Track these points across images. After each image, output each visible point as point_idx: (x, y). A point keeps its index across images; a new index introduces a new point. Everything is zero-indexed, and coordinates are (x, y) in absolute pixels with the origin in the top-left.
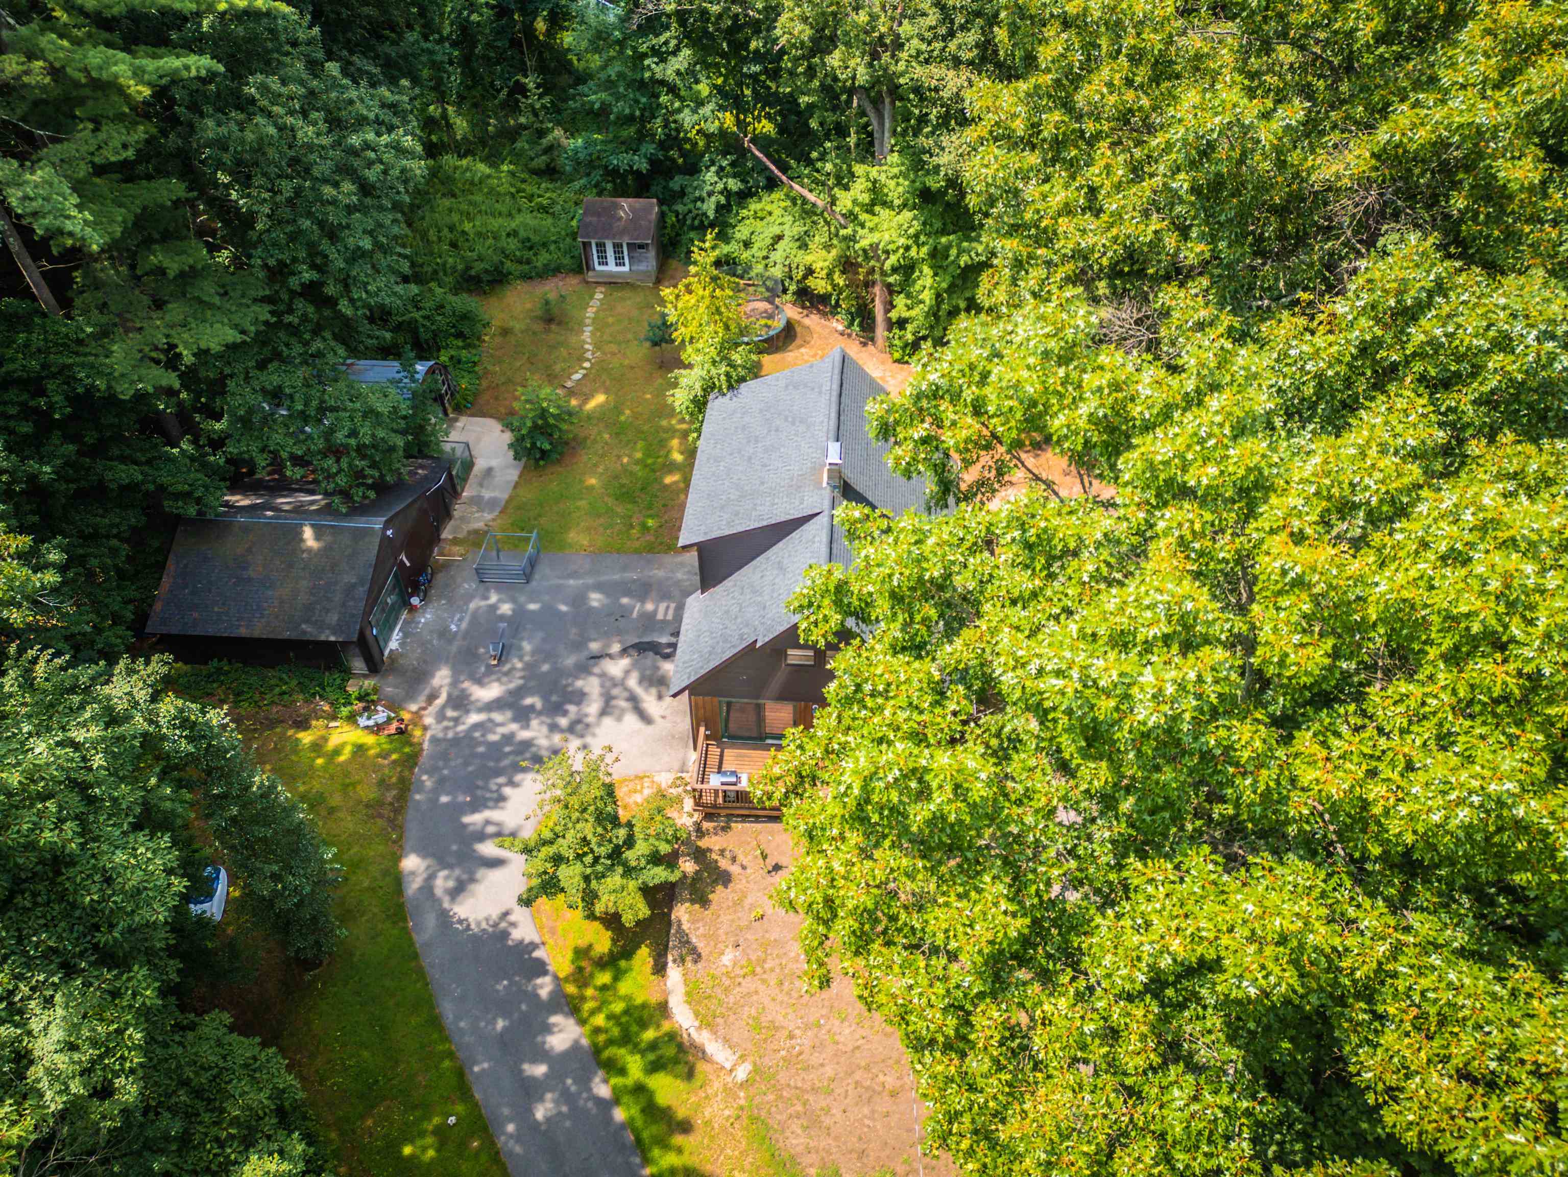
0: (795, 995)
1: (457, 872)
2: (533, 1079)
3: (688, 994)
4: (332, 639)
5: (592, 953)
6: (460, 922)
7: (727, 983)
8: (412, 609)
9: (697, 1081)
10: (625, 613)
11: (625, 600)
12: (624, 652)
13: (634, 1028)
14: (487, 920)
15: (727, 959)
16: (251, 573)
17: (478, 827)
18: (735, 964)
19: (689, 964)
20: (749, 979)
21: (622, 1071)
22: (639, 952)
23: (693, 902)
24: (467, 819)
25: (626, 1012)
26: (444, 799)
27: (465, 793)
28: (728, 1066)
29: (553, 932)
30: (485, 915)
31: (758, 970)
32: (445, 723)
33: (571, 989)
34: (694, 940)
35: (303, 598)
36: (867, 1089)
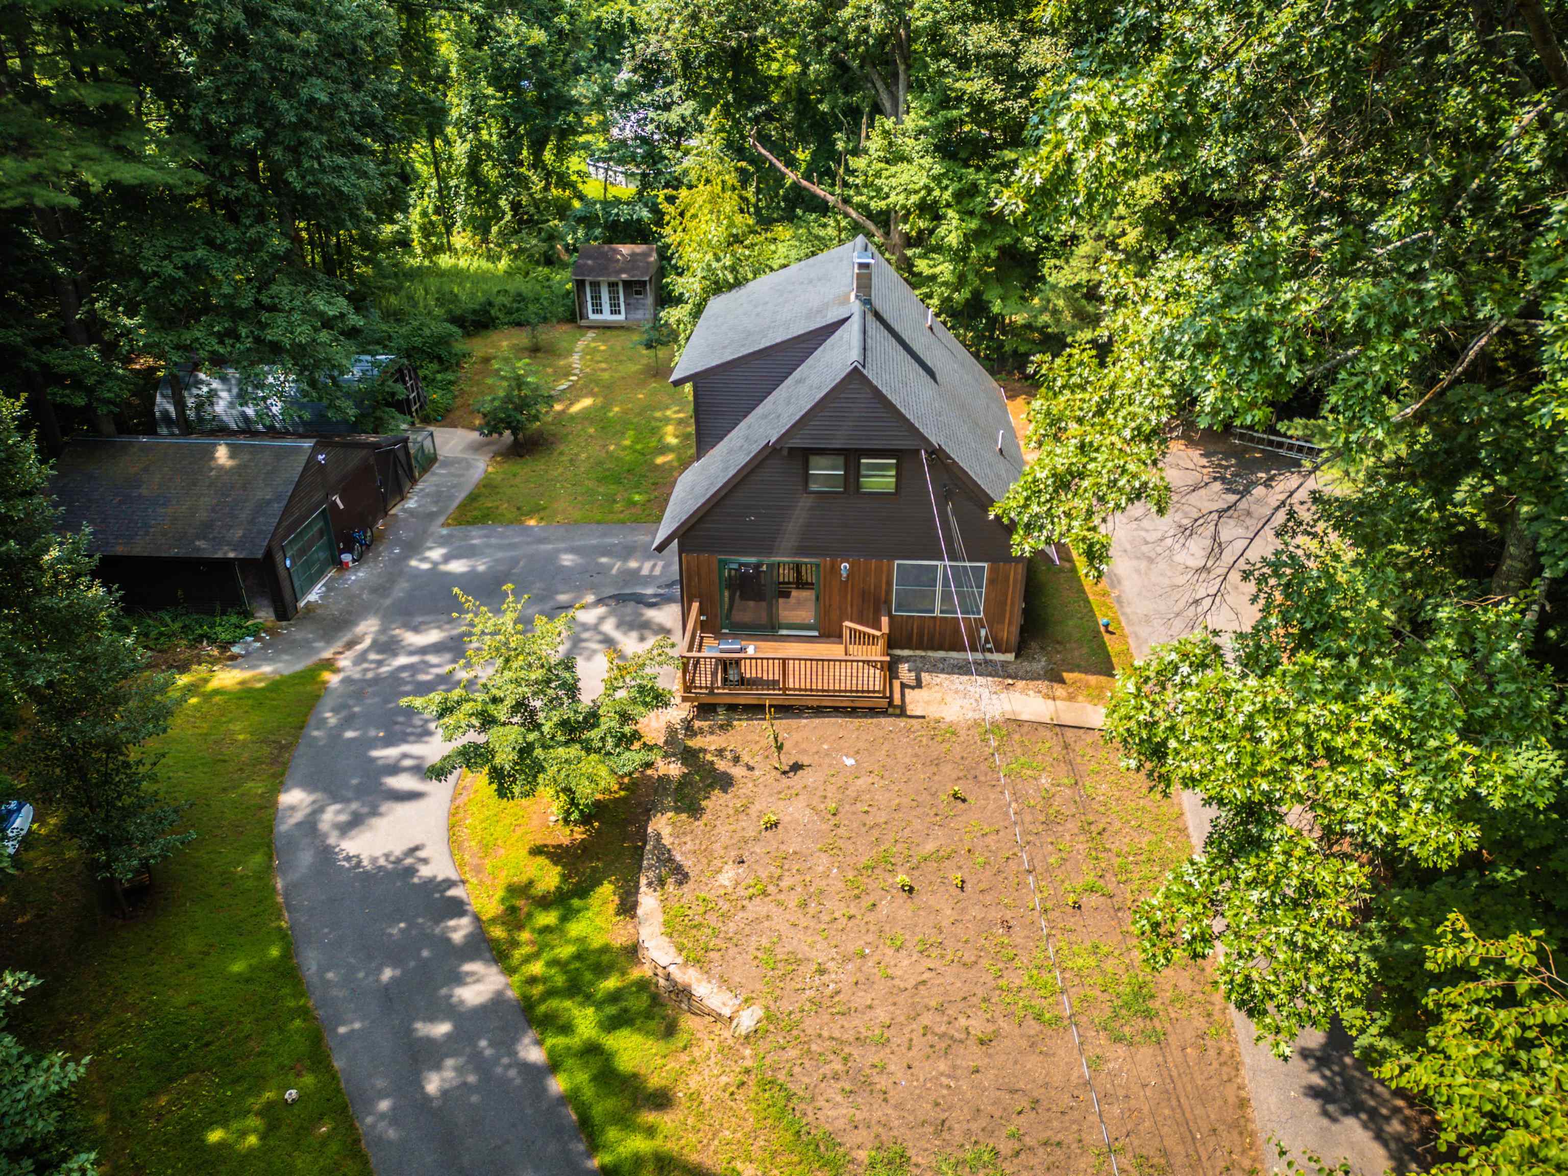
0: (825, 918)
1: (354, 806)
2: (430, 1041)
3: (666, 924)
4: (231, 555)
5: (533, 891)
6: (348, 858)
7: (726, 907)
8: (342, 566)
9: (681, 1039)
10: (603, 571)
11: (604, 560)
12: (600, 602)
13: (588, 976)
14: (387, 856)
15: (727, 877)
16: (144, 491)
17: (391, 761)
18: (737, 884)
19: (670, 887)
20: (756, 901)
21: (566, 1029)
22: (600, 890)
23: (678, 810)
24: (375, 753)
25: (578, 957)
26: (350, 734)
27: (378, 728)
28: (726, 1012)
29: (478, 870)
30: (386, 851)
31: (771, 889)
32: (365, 665)
33: (498, 932)
34: (678, 858)
35: (202, 515)
36: (942, 1036)
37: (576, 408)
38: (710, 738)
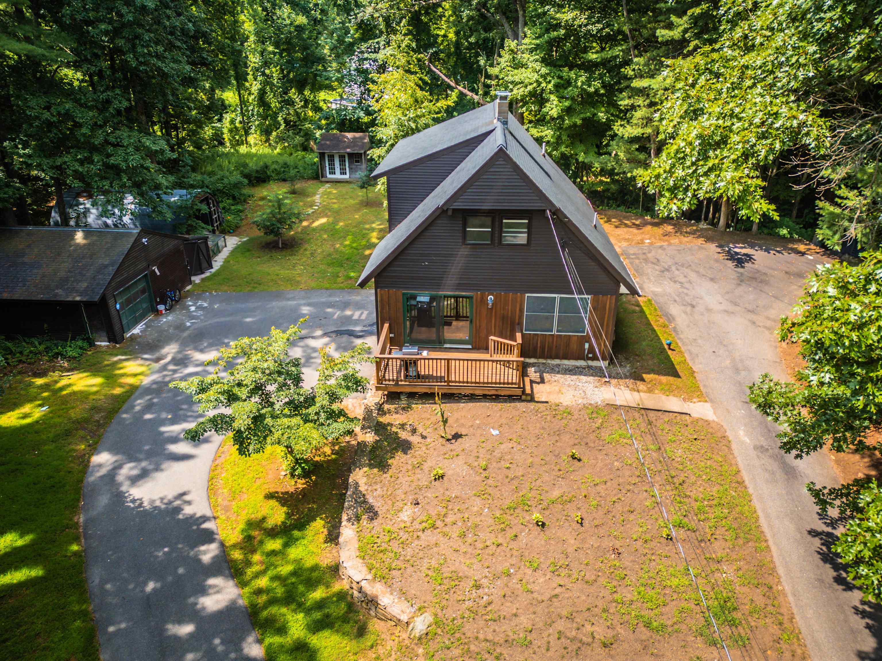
0: (480, 545)
1: (144, 464)
2: (177, 638)
3: (360, 549)
4: (78, 299)
5: (265, 525)
6: (134, 501)
7: (405, 536)
8: (158, 313)
9: (369, 640)
10: (327, 316)
11: (329, 310)
12: (325, 334)
13: (301, 588)
14: (162, 499)
15: (406, 515)
16: (26, 259)
17: (174, 434)
18: (414, 520)
19: (364, 522)
20: (428, 532)
21: (282, 630)
22: (313, 524)
23: (371, 466)
24: (163, 429)
25: (294, 573)
26: (148, 416)
27: (168, 412)
28: (404, 618)
29: (227, 509)
30: (161, 495)
31: (439, 524)
32: (165, 373)
33: (237, 555)
34: (371, 500)
35: (62, 274)
36: (573, 640)
37: (316, 224)
38: (395, 416)
